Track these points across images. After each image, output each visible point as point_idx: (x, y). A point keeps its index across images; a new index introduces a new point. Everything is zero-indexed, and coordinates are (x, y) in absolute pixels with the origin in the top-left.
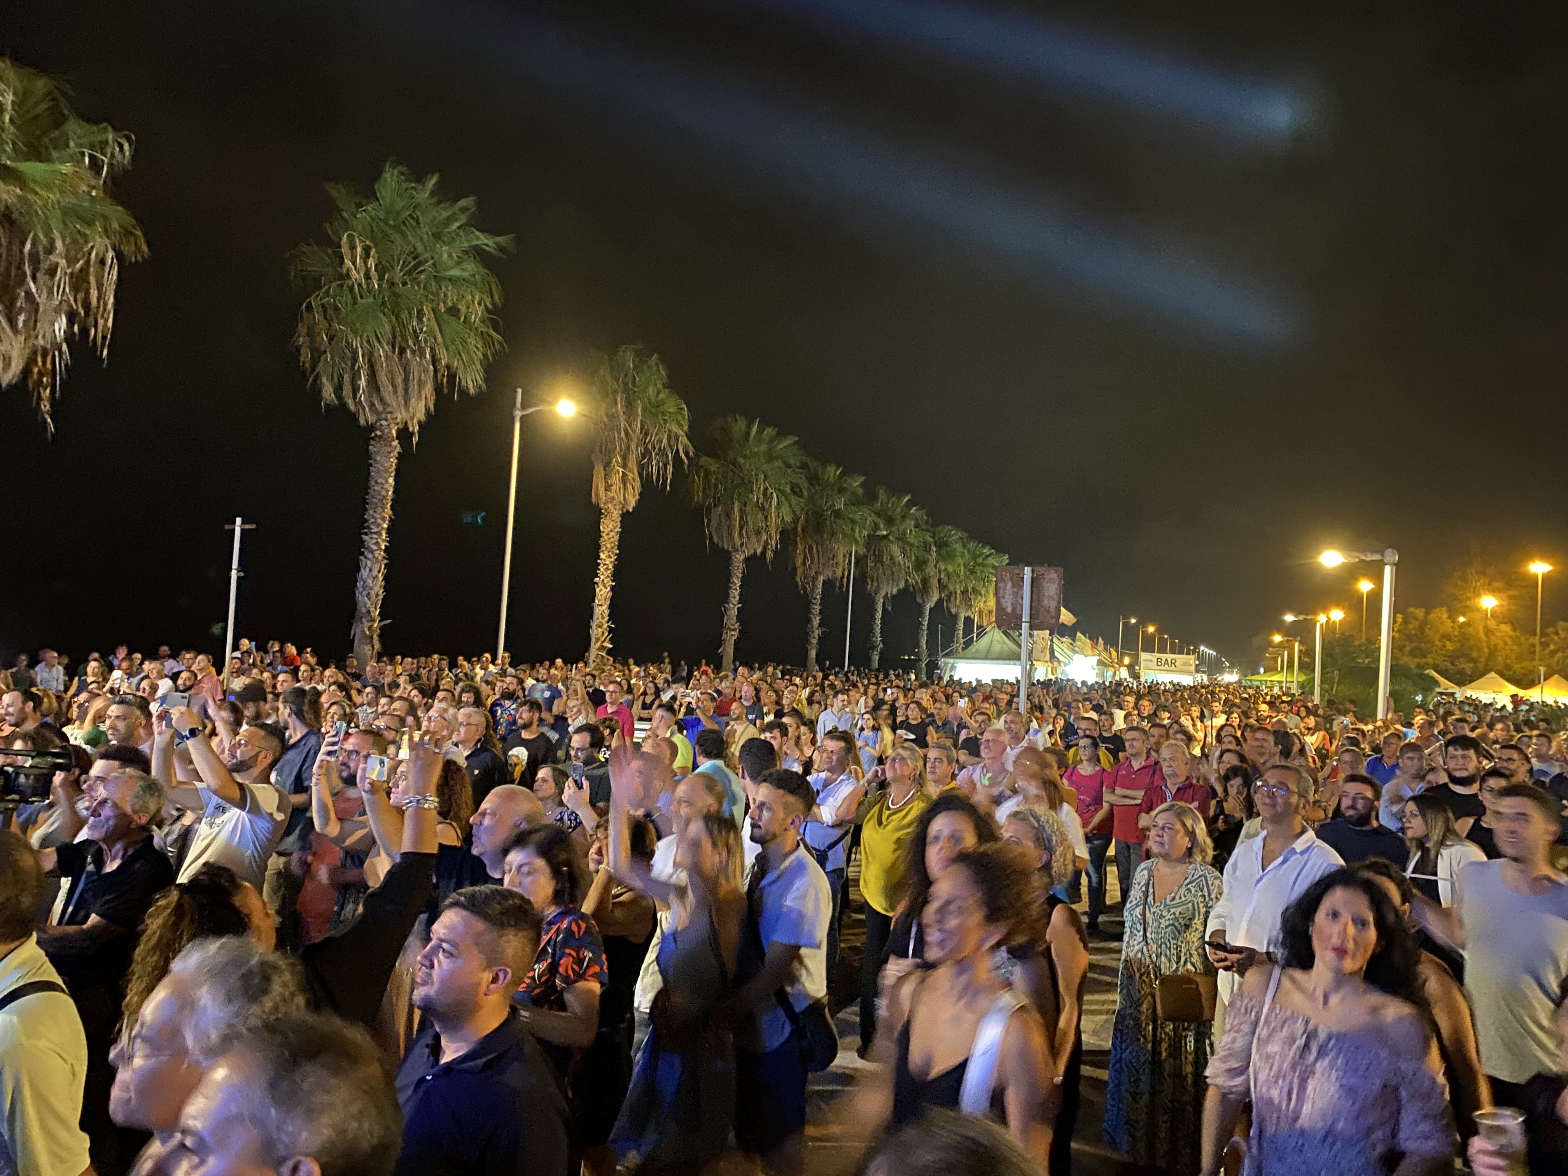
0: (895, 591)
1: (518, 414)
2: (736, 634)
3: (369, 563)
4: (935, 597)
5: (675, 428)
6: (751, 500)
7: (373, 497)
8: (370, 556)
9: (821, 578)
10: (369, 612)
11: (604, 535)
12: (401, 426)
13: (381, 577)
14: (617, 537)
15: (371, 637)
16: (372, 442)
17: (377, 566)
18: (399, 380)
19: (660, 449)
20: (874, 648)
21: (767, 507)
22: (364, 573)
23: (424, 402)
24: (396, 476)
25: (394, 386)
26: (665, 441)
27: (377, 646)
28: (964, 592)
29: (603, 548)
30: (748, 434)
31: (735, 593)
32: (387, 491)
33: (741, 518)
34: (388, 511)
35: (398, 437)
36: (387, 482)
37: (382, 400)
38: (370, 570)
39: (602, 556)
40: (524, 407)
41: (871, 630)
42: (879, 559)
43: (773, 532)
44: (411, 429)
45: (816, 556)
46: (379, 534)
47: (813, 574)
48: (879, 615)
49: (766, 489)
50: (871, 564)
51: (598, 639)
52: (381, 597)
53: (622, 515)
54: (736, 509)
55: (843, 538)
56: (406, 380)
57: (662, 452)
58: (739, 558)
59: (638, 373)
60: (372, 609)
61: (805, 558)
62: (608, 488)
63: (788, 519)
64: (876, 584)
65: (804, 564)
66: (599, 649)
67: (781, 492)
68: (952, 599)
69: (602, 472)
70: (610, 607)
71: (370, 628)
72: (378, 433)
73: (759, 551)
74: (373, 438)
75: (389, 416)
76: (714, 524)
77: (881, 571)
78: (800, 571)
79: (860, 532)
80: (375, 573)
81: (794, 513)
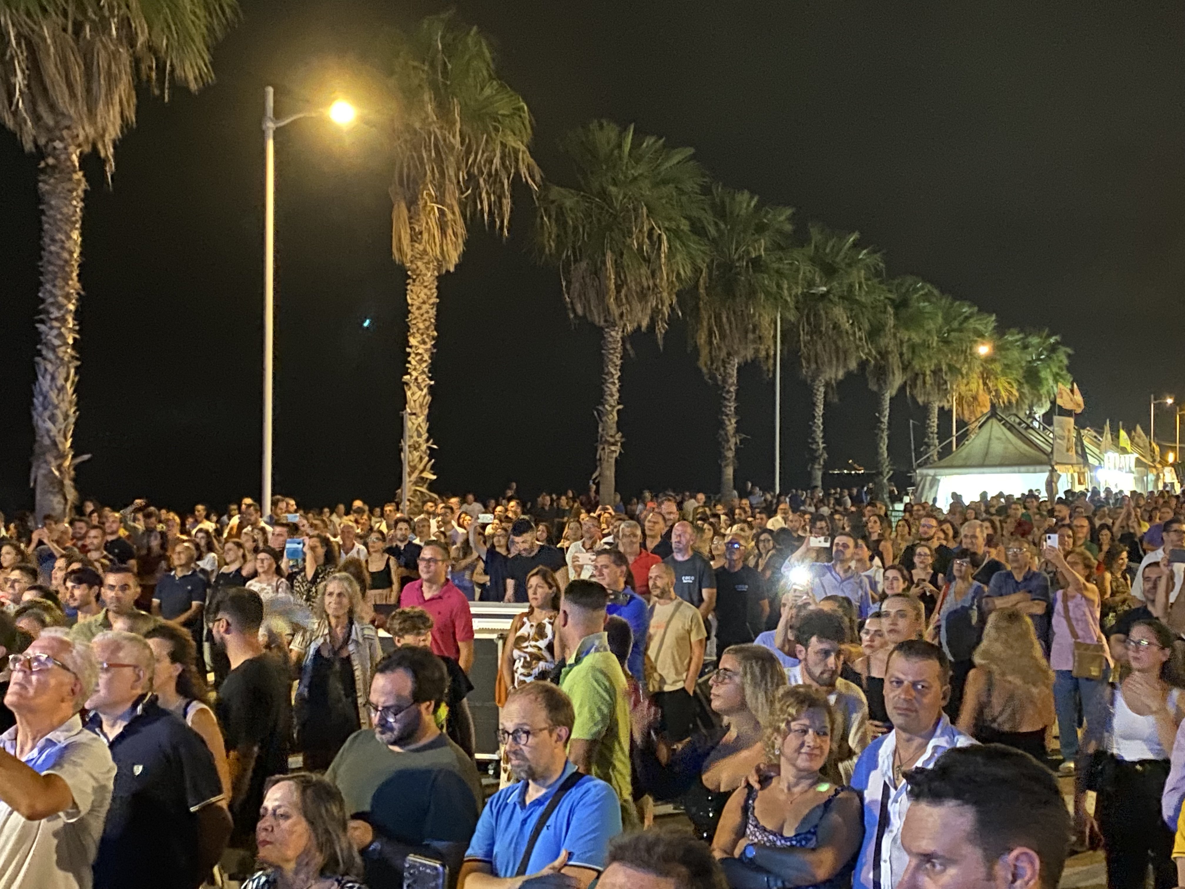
0: (841, 374)
1: (270, 126)
2: (617, 449)
3: (49, 367)
4: (897, 380)
5: (512, 142)
6: (630, 248)
7: (50, 263)
8: (51, 356)
9: (736, 361)
10: (55, 444)
11: (413, 309)
12: (87, 149)
13: (69, 388)
14: (433, 312)
15: (61, 483)
16: (42, 177)
17: (62, 371)
18: (77, 73)
19: (490, 175)
20: (814, 459)
21: (653, 256)
22: (44, 383)
23: (117, 108)
24: (82, 227)
25: (70, 86)
26: (497, 161)
27: (72, 494)
28: (937, 372)
29: (413, 330)
30: (620, 146)
31: (613, 388)
32: (71, 253)
33: (617, 274)
34: (74, 285)
35: (81, 168)
36: (69, 238)
37: (52, 107)
38: (53, 378)
39: (413, 341)
40: (277, 115)
41: (809, 432)
42: (815, 330)
43: (665, 295)
44: (102, 154)
45: (727, 327)
46: (63, 320)
47: (723, 354)
48: (820, 410)
49: (651, 230)
50: (804, 338)
51: (413, 468)
52: (72, 420)
53: (438, 278)
54: (609, 264)
55: (767, 299)
56: (89, 75)
57: (494, 178)
58: (616, 335)
59: (449, 57)
60: (59, 439)
61: (711, 333)
62: (415, 237)
63: (686, 272)
64: (813, 366)
65: (710, 343)
66: (416, 483)
67: (675, 233)
68: (919, 382)
69: (405, 212)
70: (429, 418)
71: (59, 468)
72: (51, 161)
73: (645, 323)
74: (43, 171)
75: (65, 133)
76: (576, 285)
77: (819, 347)
78: (704, 352)
79: (790, 289)
80: (60, 382)
81: (694, 264)
